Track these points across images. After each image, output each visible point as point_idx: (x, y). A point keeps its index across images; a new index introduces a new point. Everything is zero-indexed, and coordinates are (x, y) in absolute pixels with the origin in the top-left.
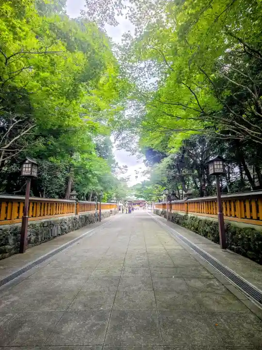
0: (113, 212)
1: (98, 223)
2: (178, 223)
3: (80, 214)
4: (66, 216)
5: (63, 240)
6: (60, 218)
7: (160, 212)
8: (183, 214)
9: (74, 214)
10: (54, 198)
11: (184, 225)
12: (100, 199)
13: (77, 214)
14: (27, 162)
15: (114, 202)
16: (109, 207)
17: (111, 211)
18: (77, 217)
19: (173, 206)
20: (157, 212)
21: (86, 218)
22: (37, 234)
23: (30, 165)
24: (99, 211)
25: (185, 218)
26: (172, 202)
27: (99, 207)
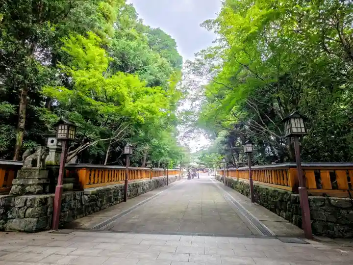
0: (178, 178)
1: (166, 186)
2: (232, 187)
3: (153, 178)
4: (144, 180)
5: (146, 196)
6: (141, 181)
7: (220, 178)
8: (235, 179)
9: (149, 178)
10: (135, 166)
11: (236, 189)
12: (167, 165)
13: (151, 179)
14: (127, 145)
15: (178, 169)
16: (174, 172)
17: (176, 176)
18: (151, 180)
19: (230, 173)
20: (217, 178)
21: (157, 181)
22: (131, 191)
23: (129, 148)
24: (166, 176)
25: (236, 183)
26: (229, 169)
27: (166, 173)
